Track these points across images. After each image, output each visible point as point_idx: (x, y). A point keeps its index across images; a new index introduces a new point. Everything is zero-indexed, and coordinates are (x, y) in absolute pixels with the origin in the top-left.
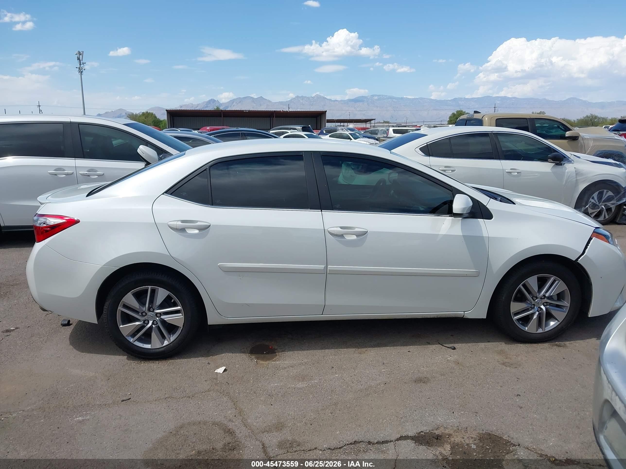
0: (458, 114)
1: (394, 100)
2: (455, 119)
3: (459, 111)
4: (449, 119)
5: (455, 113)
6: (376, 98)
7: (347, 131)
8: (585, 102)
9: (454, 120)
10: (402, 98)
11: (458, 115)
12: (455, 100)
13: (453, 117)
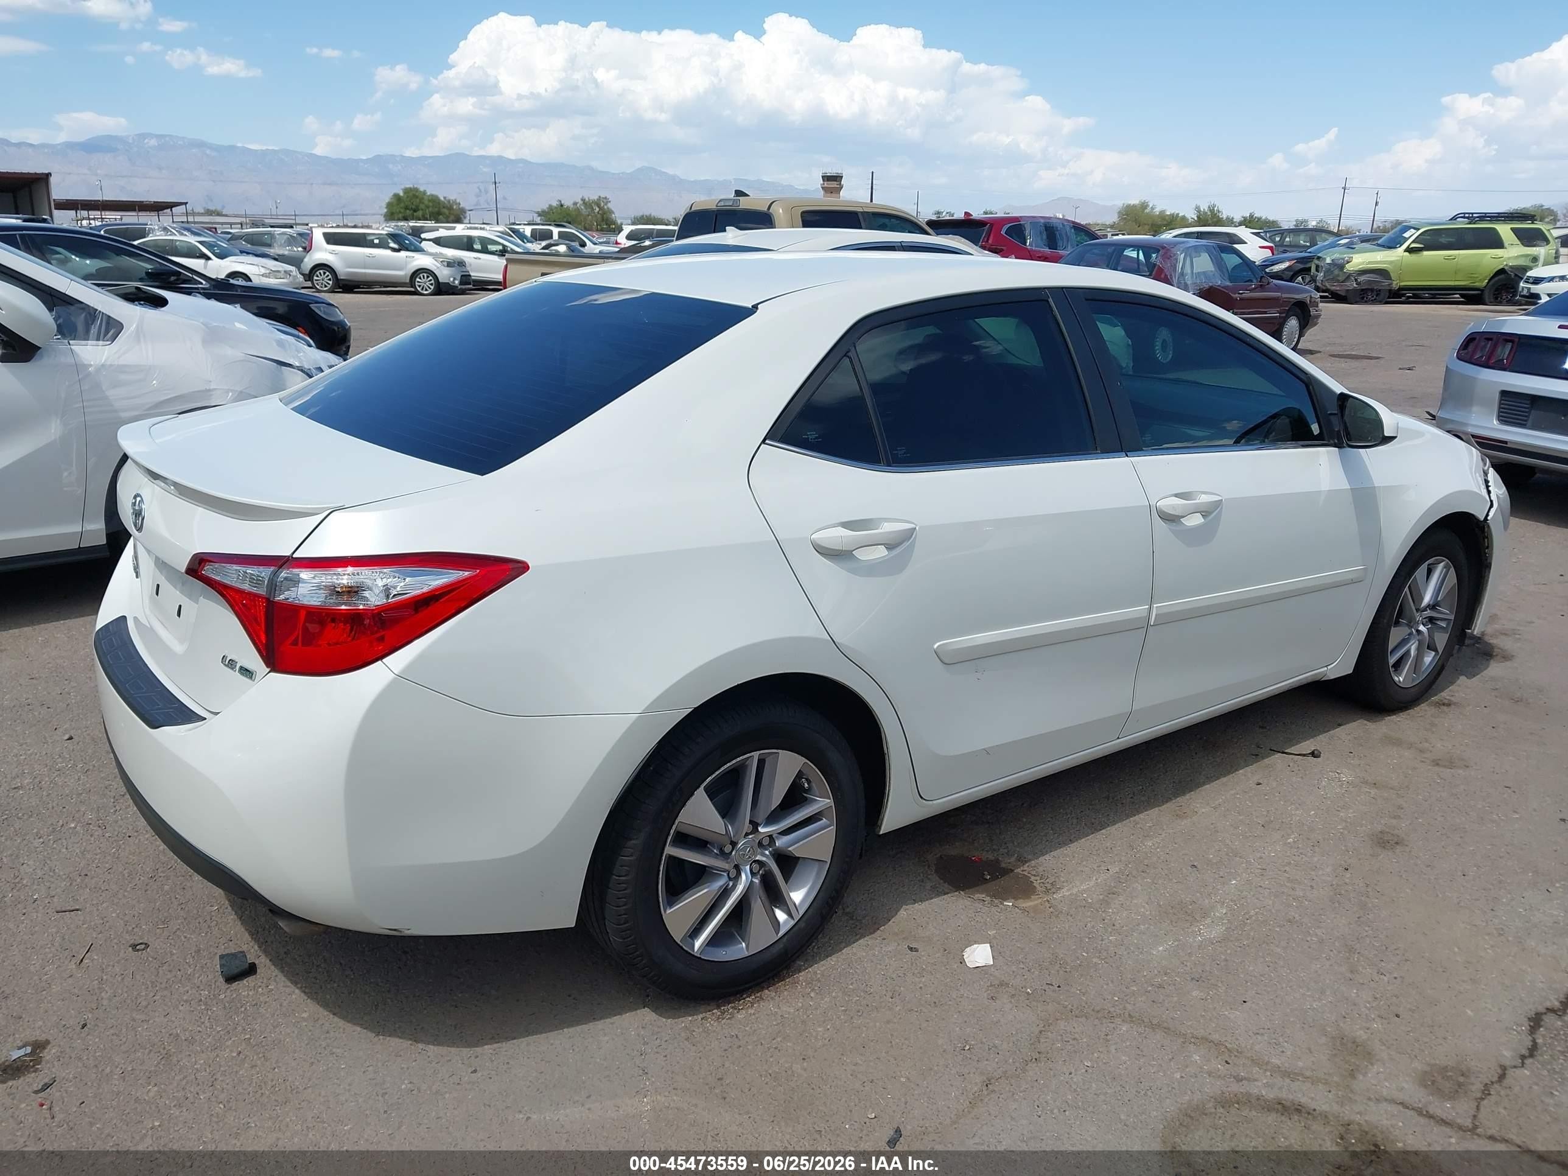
0: (408, 197)
1: (208, 152)
2: (402, 210)
3: (410, 188)
4: (386, 210)
5: (401, 194)
6: (153, 142)
7: (182, 234)
8: (673, 178)
9: (400, 212)
10: (233, 148)
11: (408, 199)
12: (378, 160)
13: (398, 205)
